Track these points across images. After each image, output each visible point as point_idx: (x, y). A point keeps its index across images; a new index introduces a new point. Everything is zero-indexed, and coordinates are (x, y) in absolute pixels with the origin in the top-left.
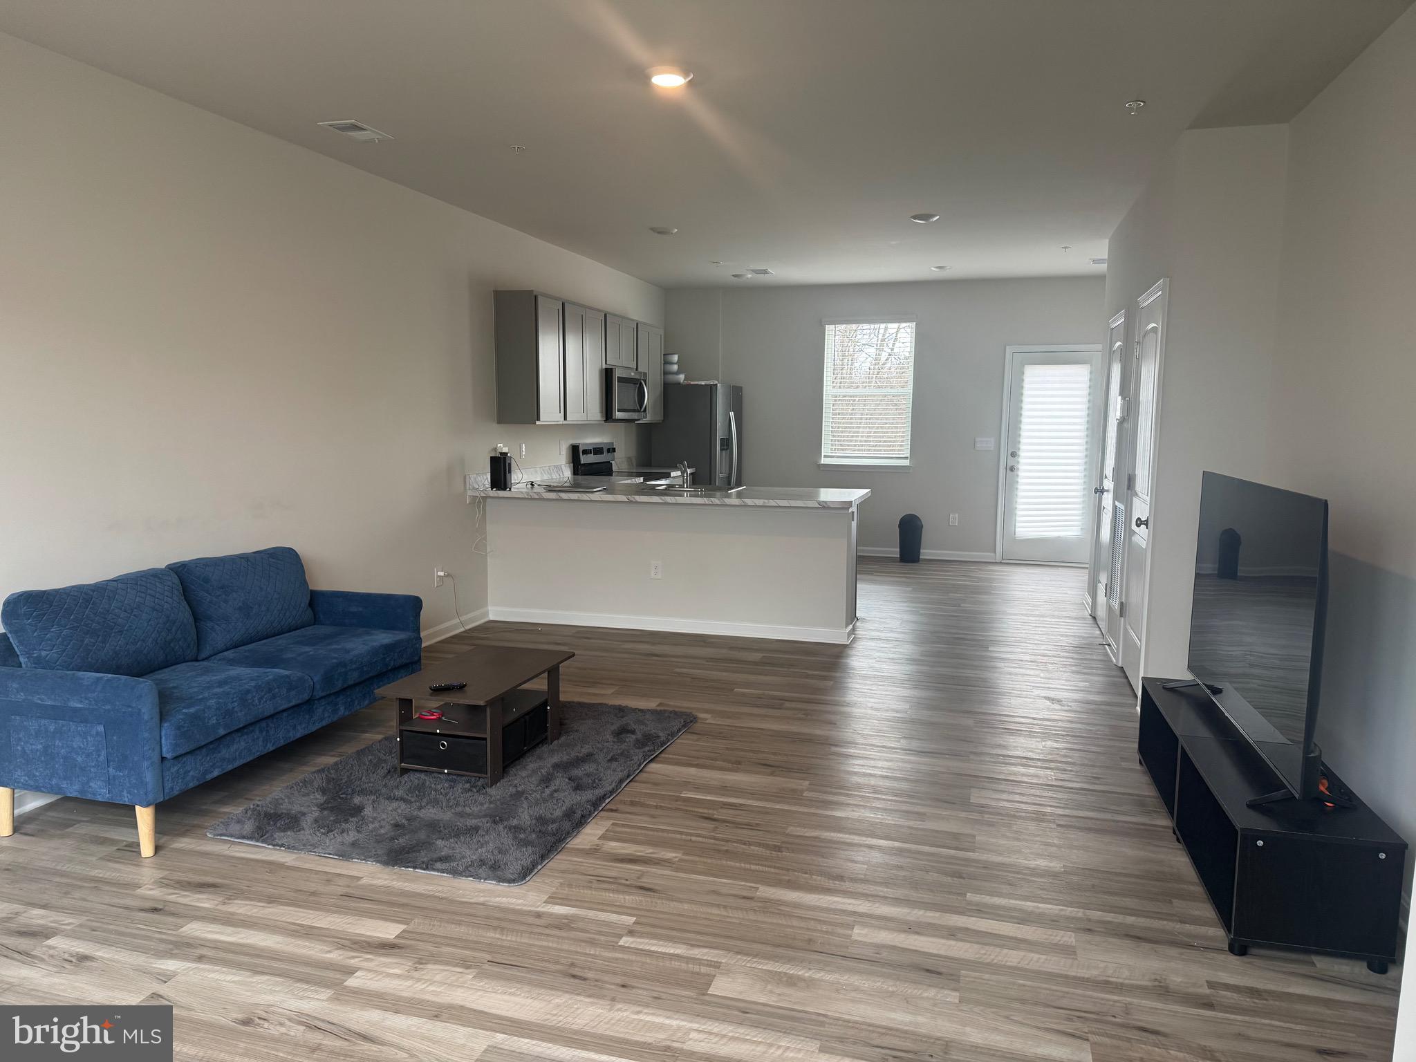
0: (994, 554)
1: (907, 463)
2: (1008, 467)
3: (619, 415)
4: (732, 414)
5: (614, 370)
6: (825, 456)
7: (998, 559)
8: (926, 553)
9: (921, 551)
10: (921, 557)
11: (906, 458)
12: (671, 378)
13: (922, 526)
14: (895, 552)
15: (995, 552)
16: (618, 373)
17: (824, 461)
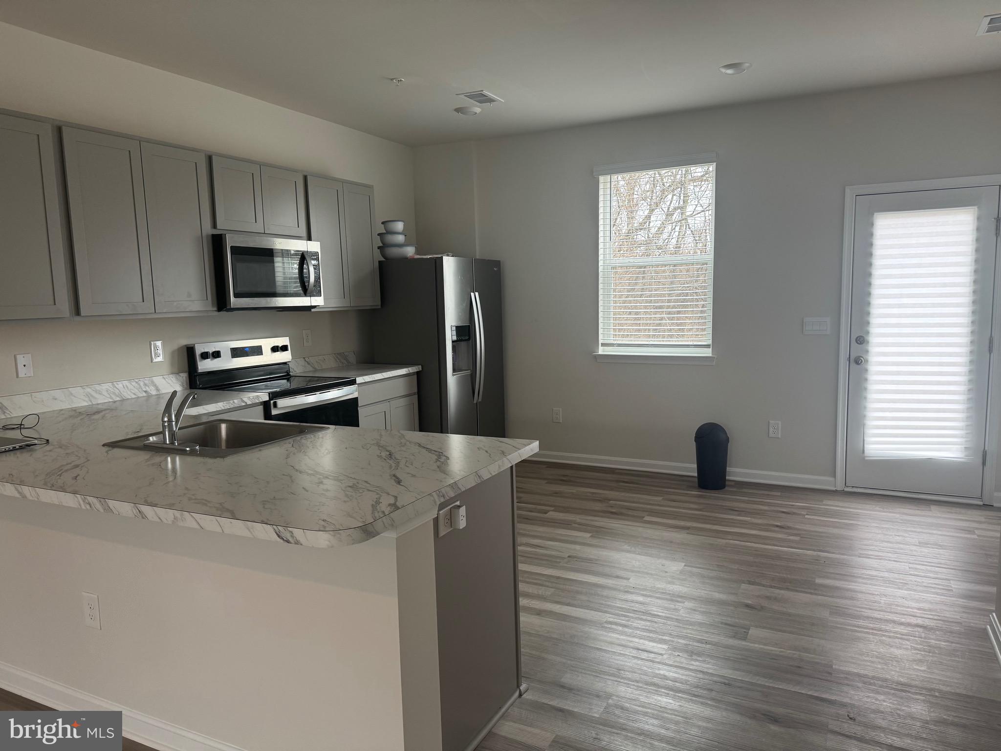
0: (833, 479)
1: (708, 353)
2: (851, 360)
3: (234, 301)
4: (475, 297)
5: (223, 236)
6: (603, 345)
7: (840, 486)
8: (736, 472)
9: (728, 469)
10: (727, 478)
11: (707, 346)
12: (394, 252)
13: (728, 439)
14: (690, 468)
15: (835, 476)
16: (231, 241)
17: (602, 351)
